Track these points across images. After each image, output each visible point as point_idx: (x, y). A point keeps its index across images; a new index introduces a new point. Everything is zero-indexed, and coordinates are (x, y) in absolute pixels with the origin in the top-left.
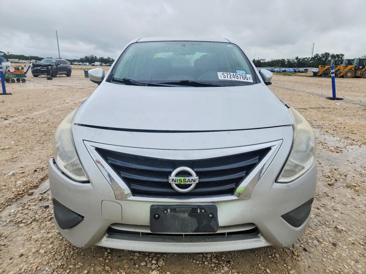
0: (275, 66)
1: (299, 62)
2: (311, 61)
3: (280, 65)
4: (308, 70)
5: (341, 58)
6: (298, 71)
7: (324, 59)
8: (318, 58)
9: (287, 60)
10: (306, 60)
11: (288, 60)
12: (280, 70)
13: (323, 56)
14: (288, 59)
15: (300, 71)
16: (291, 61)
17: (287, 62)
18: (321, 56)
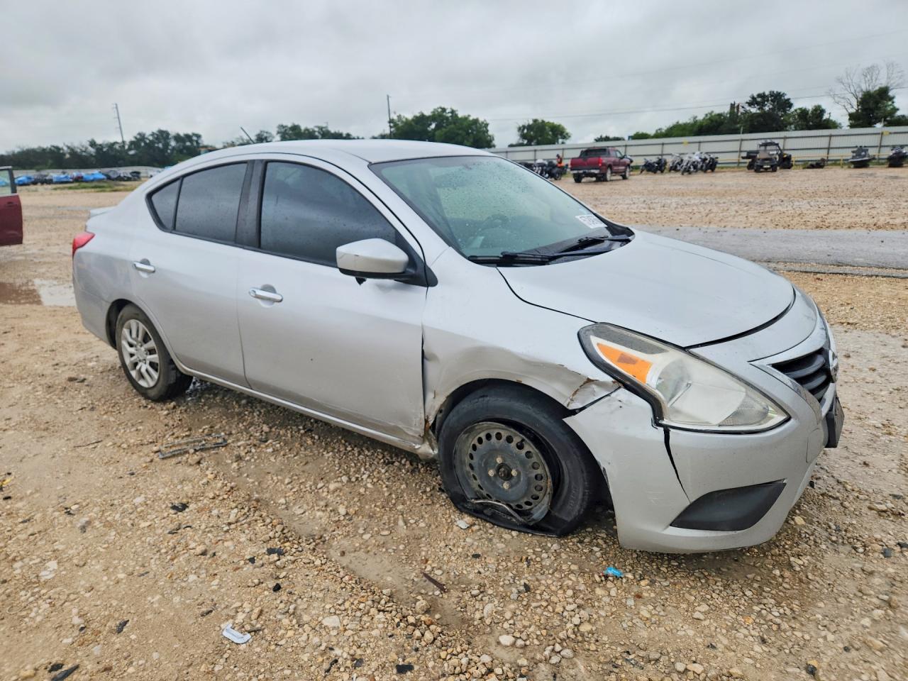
0: (37, 167)
1: (101, 152)
2: (130, 149)
3: (50, 162)
4: (138, 173)
5: (197, 142)
6: (115, 176)
7: (160, 145)
8: (145, 143)
9: (65, 149)
10: (117, 147)
11: (68, 147)
12: (66, 177)
13: (157, 139)
14: (69, 145)
15: (120, 176)
16: (79, 151)
17: (70, 154)
18: (151, 138)
